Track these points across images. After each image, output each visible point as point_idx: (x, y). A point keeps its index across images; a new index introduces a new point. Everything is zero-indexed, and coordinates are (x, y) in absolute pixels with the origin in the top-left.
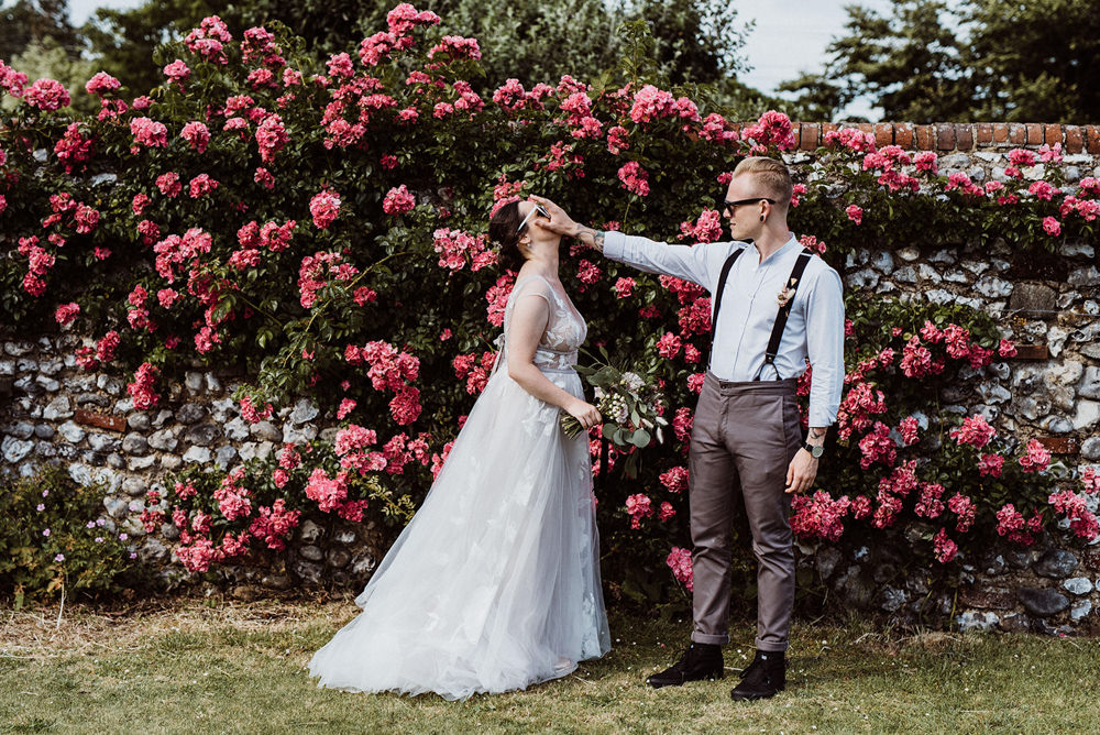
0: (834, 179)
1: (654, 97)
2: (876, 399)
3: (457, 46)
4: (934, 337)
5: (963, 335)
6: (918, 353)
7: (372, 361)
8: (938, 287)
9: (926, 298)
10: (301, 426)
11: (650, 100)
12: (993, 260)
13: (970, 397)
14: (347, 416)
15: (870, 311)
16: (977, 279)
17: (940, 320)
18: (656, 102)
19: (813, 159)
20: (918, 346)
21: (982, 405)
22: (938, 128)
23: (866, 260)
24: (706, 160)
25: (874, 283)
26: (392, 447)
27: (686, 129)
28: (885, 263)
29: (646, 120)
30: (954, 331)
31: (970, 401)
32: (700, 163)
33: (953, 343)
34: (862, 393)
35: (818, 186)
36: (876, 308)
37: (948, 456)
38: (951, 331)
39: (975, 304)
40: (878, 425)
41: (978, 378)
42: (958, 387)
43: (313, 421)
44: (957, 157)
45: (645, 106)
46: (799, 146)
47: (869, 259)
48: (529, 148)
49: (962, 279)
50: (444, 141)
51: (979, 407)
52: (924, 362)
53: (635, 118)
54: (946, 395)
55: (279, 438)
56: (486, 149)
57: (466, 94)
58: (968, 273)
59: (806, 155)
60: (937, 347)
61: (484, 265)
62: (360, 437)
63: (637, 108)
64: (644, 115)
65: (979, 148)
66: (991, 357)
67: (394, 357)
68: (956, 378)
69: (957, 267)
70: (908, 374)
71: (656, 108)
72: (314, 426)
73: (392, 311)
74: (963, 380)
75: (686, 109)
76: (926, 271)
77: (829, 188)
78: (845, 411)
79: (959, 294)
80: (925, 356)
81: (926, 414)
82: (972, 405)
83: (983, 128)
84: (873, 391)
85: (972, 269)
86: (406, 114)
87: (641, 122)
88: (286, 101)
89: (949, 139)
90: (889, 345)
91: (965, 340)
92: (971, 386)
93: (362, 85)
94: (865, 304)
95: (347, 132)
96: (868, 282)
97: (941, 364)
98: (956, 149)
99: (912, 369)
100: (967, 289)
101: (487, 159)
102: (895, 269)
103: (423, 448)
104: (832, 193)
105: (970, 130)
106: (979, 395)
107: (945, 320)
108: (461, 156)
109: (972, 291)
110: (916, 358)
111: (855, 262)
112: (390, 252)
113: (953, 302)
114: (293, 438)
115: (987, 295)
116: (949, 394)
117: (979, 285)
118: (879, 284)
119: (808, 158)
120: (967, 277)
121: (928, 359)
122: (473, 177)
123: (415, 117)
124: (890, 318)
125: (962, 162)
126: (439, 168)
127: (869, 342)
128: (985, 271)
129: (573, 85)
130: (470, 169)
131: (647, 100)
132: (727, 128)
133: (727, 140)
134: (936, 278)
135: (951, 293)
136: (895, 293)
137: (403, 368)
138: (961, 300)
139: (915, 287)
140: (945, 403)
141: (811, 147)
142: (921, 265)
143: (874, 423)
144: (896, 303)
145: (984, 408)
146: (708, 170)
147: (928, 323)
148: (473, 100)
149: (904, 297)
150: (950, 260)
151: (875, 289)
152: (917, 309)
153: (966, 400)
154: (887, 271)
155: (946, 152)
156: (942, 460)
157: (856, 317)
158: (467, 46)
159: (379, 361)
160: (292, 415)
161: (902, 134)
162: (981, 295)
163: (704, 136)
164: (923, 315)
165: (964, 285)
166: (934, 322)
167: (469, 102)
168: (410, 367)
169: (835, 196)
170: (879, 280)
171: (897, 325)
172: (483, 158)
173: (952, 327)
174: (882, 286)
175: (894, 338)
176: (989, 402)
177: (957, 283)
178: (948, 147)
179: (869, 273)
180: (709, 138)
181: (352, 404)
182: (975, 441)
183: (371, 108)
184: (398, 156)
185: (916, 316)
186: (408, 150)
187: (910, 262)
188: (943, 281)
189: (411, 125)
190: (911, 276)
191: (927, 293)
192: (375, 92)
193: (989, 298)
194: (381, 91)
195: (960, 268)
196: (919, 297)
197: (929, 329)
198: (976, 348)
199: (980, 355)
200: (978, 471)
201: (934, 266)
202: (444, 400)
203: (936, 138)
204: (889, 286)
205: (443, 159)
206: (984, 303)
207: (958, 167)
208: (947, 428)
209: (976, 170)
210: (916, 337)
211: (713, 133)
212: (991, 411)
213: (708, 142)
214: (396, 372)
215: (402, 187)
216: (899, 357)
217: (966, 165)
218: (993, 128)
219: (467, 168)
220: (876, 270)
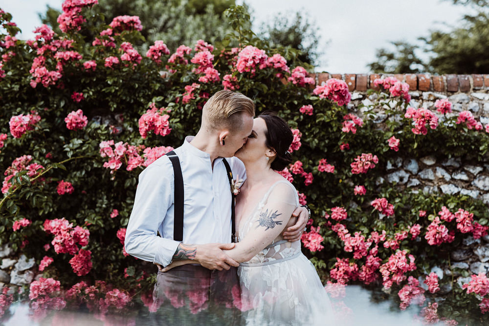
0: (378, 110)
1: (252, 55)
2: (409, 262)
3: (125, 22)
4: (448, 218)
5: (469, 217)
6: (439, 229)
7: (56, 233)
8: (448, 183)
9: (440, 190)
10: (22, 272)
11: (249, 57)
12: (485, 165)
13: (471, 257)
14: (46, 268)
15: (404, 199)
16: (475, 178)
17: (452, 206)
18: (254, 58)
19: (364, 97)
20: (439, 225)
21: (479, 263)
22: (447, 78)
23: (400, 165)
24: (293, 97)
25: (405, 180)
26: (72, 292)
27: (278, 76)
28: (413, 166)
29: (247, 70)
30: (462, 214)
31: (470, 260)
32: (288, 99)
33: (462, 222)
34: (399, 258)
35: (369, 115)
36: (408, 196)
37: (458, 298)
38: (460, 214)
39: (474, 194)
40: (411, 279)
41: (476, 244)
42: (462, 250)
43: (30, 269)
44: (460, 96)
45: (246, 61)
46: (355, 89)
47: (403, 163)
48: (174, 88)
49: (464, 177)
50: (114, 82)
51: (476, 264)
52: (443, 236)
53: (240, 70)
54: (455, 256)
55: (8, 280)
56: (144, 88)
57: (130, 51)
58: (468, 173)
59: (360, 94)
60: (451, 225)
61: (135, 167)
62: (47, 287)
63: (241, 62)
64: (246, 67)
65: (475, 90)
66: (487, 231)
67: (69, 230)
68: (461, 244)
69: (461, 169)
70: (431, 242)
71: (254, 62)
72: (31, 272)
73: (80, 197)
74: (466, 246)
75: (279, 62)
76: (440, 172)
77: (376, 117)
78: (388, 269)
79: (463, 188)
80: (444, 231)
81: (441, 268)
82: (472, 262)
83: (477, 78)
84: (407, 256)
85: (471, 171)
86: (88, 64)
87: (244, 72)
88: (8, 57)
89: (455, 85)
90: (417, 222)
91: (471, 220)
92: (471, 250)
93: (57, 44)
94: (401, 194)
95: (45, 76)
96: (401, 179)
97: (453, 236)
98: (459, 91)
99: (435, 240)
100: (468, 185)
101: (144, 94)
102: (420, 170)
103: (95, 292)
104: (377, 120)
105: (468, 79)
106: (477, 256)
107: (455, 207)
108: (127, 93)
109: (472, 186)
110: (438, 233)
111: (393, 166)
112: (70, 155)
113: (459, 193)
114: (17, 280)
115: (482, 188)
116: (457, 255)
117: (476, 182)
118: (409, 181)
119: (361, 96)
120: (468, 176)
121: (446, 233)
122: (135, 106)
123: (94, 67)
124: (418, 204)
125: (464, 100)
126: (112, 101)
127: (404, 220)
128: (480, 173)
129: (204, 46)
130: (132, 101)
131: (248, 57)
132: (307, 76)
133: (307, 84)
134: (448, 177)
135: (457, 187)
136: (420, 187)
137: (76, 237)
138: (464, 192)
139: (433, 183)
140: (454, 261)
141: (363, 89)
142: (437, 168)
143: (408, 277)
144: (421, 194)
145: (480, 265)
146: (294, 104)
147: (444, 208)
148: (133, 55)
149: (426, 189)
150: (457, 165)
151: (406, 184)
152: (435, 198)
153: (468, 259)
154: (415, 171)
155: (453, 92)
156: (454, 301)
157: (395, 203)
158: (132, 22)
159: (60, 233)
160: (16, 265)
161: (423, 81)
162: (478, 188)
163: (292, 81)
164: (440, 202)
165: (466, 182)
166: (448, 207)
167: (131, 56)
168: (82, 237)
169: (379, 121)
170: (409, 178)
171: (423, 209)
172: (141, 94)
173: (460, 211)
174: (411, 182)
175: (420, 217)
176: (484, 260)
177: (462, 180)
178: (454, 89)
179: (402, 173)
180: (295, 82)
181: (50, 261)
182: (480, 292)
183: (63, 60)
184: (84, 93)
185: (435, 203)
186: (91, 88)
187: (430, 166)
188: (452, 179)
189: (92, 72)
190: (430, 175)
191: (441, 187)
192: (68, 50)
193: (483, 190)
194: (72, 49)
195: (463, 170)
196: (436, 190)
197: (445, 212)
198: (477, 225)
199: (479, 230)
200: (479, 309)
201: (446, 169)
202: (114, 257)
203: (446, 84)
204: (415, 182)
205: (115, 95)
206: (480, 194)
207: (461, 103)
208: (456, 278)
209: (473, 105)
210: (438, 219)
211: (297, 79)
212: (485, 267)
213: (295, 85)
214: (70, 241)
215: (79, 111)
216: (423, 230)
217: (466, 101)
218: (483, 78)
219: (130, 100)
220: (407, 171)
